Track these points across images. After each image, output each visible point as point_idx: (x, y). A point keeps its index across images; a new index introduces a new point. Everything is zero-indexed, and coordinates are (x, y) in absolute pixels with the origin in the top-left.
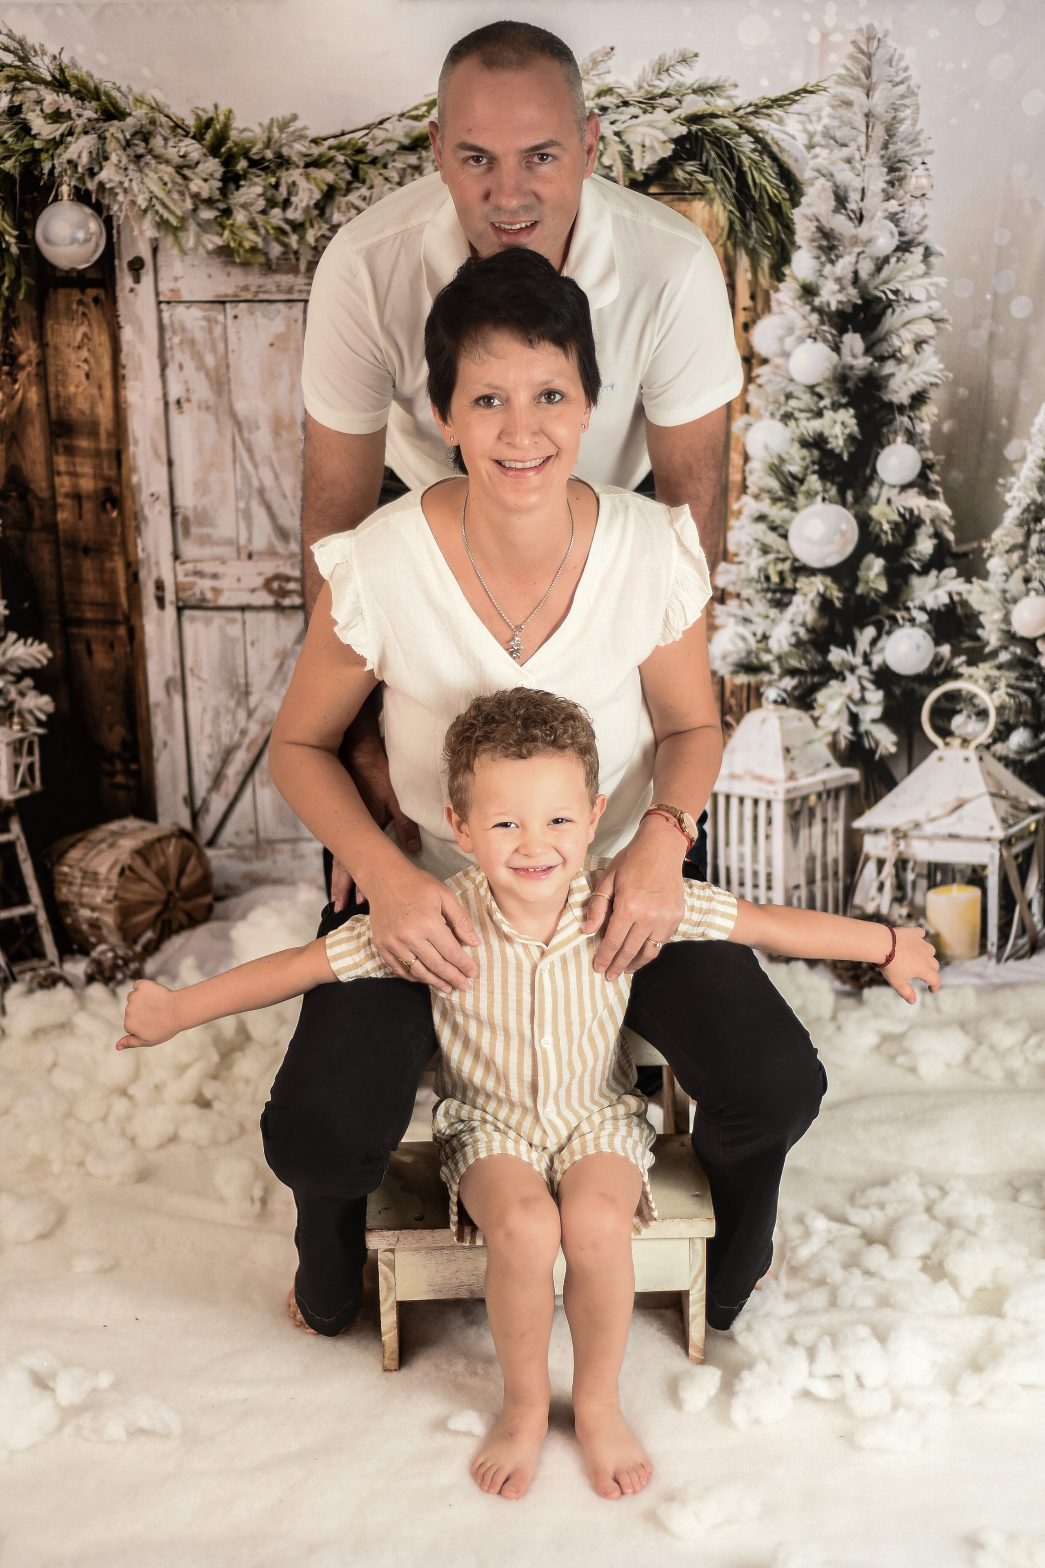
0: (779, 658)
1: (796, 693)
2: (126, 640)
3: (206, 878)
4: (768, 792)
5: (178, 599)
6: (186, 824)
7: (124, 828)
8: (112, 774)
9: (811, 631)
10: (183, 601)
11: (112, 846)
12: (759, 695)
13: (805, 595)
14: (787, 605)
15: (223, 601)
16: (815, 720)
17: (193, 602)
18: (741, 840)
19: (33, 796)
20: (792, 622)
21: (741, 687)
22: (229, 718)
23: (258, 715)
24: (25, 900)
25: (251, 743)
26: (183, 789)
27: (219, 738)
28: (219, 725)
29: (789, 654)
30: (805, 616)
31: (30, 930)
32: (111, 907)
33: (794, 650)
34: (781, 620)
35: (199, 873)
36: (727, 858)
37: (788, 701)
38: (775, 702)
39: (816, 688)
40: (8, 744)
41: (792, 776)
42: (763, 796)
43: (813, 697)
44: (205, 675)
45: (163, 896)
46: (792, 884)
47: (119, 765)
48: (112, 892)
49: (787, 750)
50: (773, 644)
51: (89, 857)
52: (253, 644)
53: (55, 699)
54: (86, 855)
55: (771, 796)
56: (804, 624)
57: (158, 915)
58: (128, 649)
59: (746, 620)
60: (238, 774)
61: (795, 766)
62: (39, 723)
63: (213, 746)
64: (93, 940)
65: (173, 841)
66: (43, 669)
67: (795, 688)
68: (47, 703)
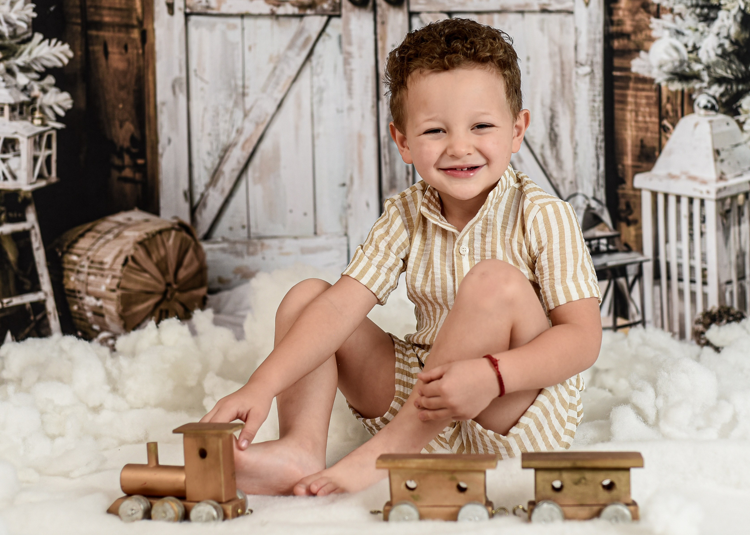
0: (708, 67)
1: (724, 100)
2: (139, 44)
3: (202, 269)
4: (701, 192)
5: (186, 6)
6: (186, 219)
7: (129, 219)
8: (121, 168)
9: (733, 43)
10: (190, 8)
11: (117, 236)
12: (692, 102)
13: (729, 10)
14: (714, 19)
15: (224, 9)
16: (741, 124)
17: (199, 9)
18: (679, 238)
19: (49, 187)
20: (718, 34)
21: (676, 92)
22: (227, 117)
23: (252, 115)
24: (36, 288)
25: (247, 141)
26: (184, 185)
27: (218, 135)
28: (218, 124)
29: (716, 64)
30: (729, 30)
31: (39, 317)
32: (114, 295)
33: (721, 60)
34: (709, 32)
35: (196, 265)
36: (666, 255)
37: (717, 107)
38: (706, 107)
39: (740, 95)
40: (29, 138)
41: (722, 177)
42: (696, 194)
43: (738, 104)
44: (206, 77)
45: (162, 287)
46: (724, 280)
47: (127, 159)
48: (116, 281)
49: (717, 152)
50: (702, 54)
51: (95, 247)
52: (250, 48)
53: (73, 97)
54: (93, 244)
55: (704, 196)
56: (728, 37)
57: (157, 305)
58: (141, 51)
59: (679, 33)
60: (233, 170)
61: (724, 167)
62: (59, 119)
63: (212, 144)
64: (96, 327)
65: (173, 233)
66: (64, 68)
67: (722, 95)
68: (66, 100)
